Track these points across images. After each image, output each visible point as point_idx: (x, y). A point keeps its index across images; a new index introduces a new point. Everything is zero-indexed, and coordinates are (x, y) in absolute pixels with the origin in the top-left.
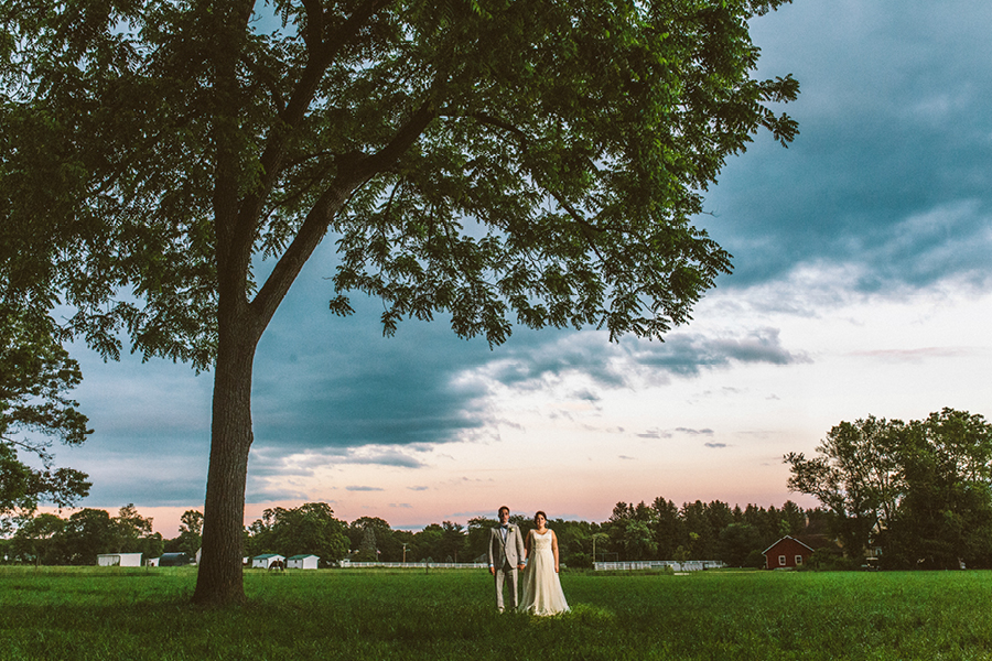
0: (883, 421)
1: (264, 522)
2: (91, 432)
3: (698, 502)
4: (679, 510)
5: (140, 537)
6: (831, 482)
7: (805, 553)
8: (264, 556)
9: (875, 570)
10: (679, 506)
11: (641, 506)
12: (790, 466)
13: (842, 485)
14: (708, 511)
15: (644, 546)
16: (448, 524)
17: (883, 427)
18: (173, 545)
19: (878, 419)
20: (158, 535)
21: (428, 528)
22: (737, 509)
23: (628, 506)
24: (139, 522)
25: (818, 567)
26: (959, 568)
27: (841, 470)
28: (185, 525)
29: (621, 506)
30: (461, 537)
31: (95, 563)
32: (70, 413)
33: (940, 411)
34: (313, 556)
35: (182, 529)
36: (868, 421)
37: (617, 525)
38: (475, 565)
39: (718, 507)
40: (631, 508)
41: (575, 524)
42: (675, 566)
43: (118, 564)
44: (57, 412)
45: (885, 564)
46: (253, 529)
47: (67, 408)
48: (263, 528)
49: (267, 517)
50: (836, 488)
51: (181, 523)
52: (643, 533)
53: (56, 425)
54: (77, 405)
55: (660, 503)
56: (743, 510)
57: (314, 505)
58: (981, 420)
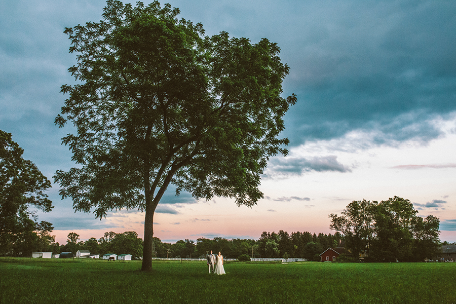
0: (369, 202)
1: (105, 238)
2: (53, 207)
3: (298, 232)
4: (289, 235)
5: (50, 244)
6: (348, 226)
7: (336, 255)
8: (108, 254)
9: (363, 262)
10: (290, 234)
11: (273, 233)
12: (331, 219)
13: (352, 228)
14: (302, 236)
15: (274, 251)
16: (188, 240)
17: (369, 204)
18: (64, 248)
19: (367, 201)
20: (58, 243)
21: (178, 242)
22: (315, 235)
23: (268, 233)
24: (49, 238)
25: (340, 261)
26: (396, 262)
27: (352, 222)
28: (69, 239)
29: (265, 233)
30: (193, 246)
31: (30, 256)
32: (46, 200)
33: (393, 197)
34: (129, 255)
35: (68, 241)
36: (363, 202)
37: (263, 242)
38: (199, 259)
39: (307, 234)
40: (269, 234)
41: (245, 240)
42: (283, 260)
43: (42, 257)
44: (41, 199)
45: (366, 260)
46: (100, 241)
47: (44, 198)
48: (104, 241)
49: (106, 236)
50: (350, 229)
51: (68, 238)
52: (273, 246)
53: (40, 204)
54: (47, 196)
55: (281, 232)
56: (317, 235)
57: (130, 232)
58: (408, 202)
